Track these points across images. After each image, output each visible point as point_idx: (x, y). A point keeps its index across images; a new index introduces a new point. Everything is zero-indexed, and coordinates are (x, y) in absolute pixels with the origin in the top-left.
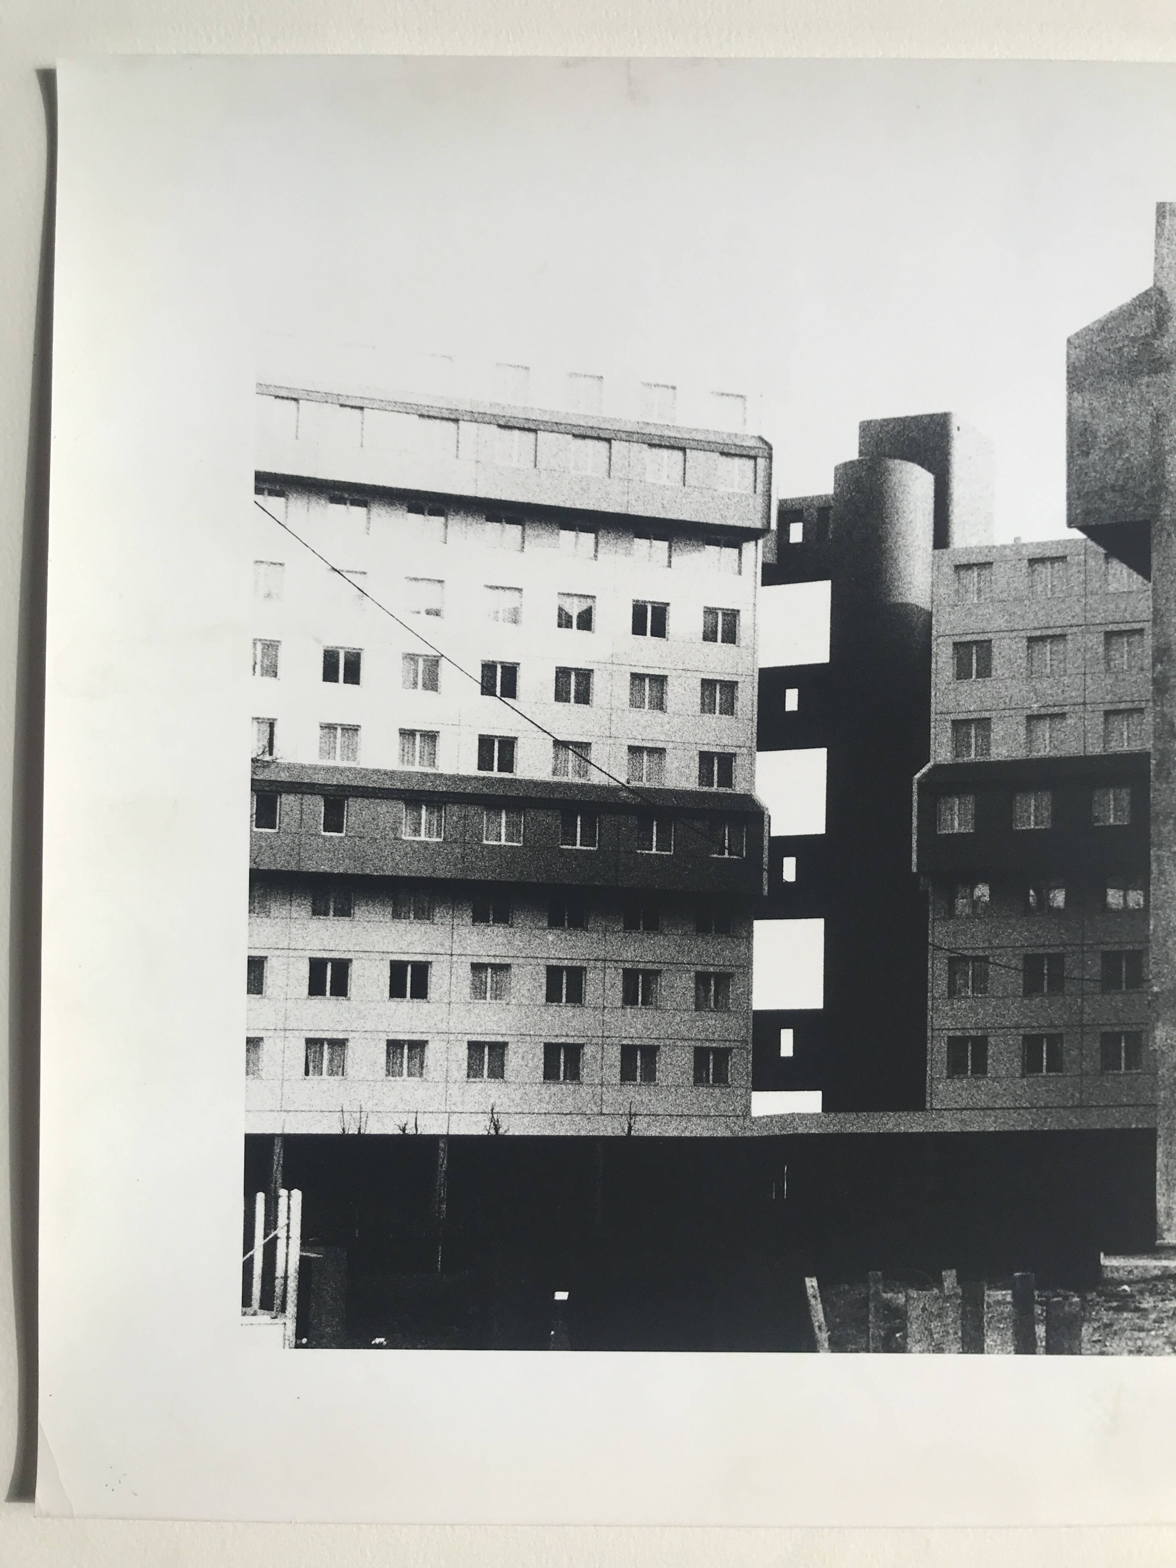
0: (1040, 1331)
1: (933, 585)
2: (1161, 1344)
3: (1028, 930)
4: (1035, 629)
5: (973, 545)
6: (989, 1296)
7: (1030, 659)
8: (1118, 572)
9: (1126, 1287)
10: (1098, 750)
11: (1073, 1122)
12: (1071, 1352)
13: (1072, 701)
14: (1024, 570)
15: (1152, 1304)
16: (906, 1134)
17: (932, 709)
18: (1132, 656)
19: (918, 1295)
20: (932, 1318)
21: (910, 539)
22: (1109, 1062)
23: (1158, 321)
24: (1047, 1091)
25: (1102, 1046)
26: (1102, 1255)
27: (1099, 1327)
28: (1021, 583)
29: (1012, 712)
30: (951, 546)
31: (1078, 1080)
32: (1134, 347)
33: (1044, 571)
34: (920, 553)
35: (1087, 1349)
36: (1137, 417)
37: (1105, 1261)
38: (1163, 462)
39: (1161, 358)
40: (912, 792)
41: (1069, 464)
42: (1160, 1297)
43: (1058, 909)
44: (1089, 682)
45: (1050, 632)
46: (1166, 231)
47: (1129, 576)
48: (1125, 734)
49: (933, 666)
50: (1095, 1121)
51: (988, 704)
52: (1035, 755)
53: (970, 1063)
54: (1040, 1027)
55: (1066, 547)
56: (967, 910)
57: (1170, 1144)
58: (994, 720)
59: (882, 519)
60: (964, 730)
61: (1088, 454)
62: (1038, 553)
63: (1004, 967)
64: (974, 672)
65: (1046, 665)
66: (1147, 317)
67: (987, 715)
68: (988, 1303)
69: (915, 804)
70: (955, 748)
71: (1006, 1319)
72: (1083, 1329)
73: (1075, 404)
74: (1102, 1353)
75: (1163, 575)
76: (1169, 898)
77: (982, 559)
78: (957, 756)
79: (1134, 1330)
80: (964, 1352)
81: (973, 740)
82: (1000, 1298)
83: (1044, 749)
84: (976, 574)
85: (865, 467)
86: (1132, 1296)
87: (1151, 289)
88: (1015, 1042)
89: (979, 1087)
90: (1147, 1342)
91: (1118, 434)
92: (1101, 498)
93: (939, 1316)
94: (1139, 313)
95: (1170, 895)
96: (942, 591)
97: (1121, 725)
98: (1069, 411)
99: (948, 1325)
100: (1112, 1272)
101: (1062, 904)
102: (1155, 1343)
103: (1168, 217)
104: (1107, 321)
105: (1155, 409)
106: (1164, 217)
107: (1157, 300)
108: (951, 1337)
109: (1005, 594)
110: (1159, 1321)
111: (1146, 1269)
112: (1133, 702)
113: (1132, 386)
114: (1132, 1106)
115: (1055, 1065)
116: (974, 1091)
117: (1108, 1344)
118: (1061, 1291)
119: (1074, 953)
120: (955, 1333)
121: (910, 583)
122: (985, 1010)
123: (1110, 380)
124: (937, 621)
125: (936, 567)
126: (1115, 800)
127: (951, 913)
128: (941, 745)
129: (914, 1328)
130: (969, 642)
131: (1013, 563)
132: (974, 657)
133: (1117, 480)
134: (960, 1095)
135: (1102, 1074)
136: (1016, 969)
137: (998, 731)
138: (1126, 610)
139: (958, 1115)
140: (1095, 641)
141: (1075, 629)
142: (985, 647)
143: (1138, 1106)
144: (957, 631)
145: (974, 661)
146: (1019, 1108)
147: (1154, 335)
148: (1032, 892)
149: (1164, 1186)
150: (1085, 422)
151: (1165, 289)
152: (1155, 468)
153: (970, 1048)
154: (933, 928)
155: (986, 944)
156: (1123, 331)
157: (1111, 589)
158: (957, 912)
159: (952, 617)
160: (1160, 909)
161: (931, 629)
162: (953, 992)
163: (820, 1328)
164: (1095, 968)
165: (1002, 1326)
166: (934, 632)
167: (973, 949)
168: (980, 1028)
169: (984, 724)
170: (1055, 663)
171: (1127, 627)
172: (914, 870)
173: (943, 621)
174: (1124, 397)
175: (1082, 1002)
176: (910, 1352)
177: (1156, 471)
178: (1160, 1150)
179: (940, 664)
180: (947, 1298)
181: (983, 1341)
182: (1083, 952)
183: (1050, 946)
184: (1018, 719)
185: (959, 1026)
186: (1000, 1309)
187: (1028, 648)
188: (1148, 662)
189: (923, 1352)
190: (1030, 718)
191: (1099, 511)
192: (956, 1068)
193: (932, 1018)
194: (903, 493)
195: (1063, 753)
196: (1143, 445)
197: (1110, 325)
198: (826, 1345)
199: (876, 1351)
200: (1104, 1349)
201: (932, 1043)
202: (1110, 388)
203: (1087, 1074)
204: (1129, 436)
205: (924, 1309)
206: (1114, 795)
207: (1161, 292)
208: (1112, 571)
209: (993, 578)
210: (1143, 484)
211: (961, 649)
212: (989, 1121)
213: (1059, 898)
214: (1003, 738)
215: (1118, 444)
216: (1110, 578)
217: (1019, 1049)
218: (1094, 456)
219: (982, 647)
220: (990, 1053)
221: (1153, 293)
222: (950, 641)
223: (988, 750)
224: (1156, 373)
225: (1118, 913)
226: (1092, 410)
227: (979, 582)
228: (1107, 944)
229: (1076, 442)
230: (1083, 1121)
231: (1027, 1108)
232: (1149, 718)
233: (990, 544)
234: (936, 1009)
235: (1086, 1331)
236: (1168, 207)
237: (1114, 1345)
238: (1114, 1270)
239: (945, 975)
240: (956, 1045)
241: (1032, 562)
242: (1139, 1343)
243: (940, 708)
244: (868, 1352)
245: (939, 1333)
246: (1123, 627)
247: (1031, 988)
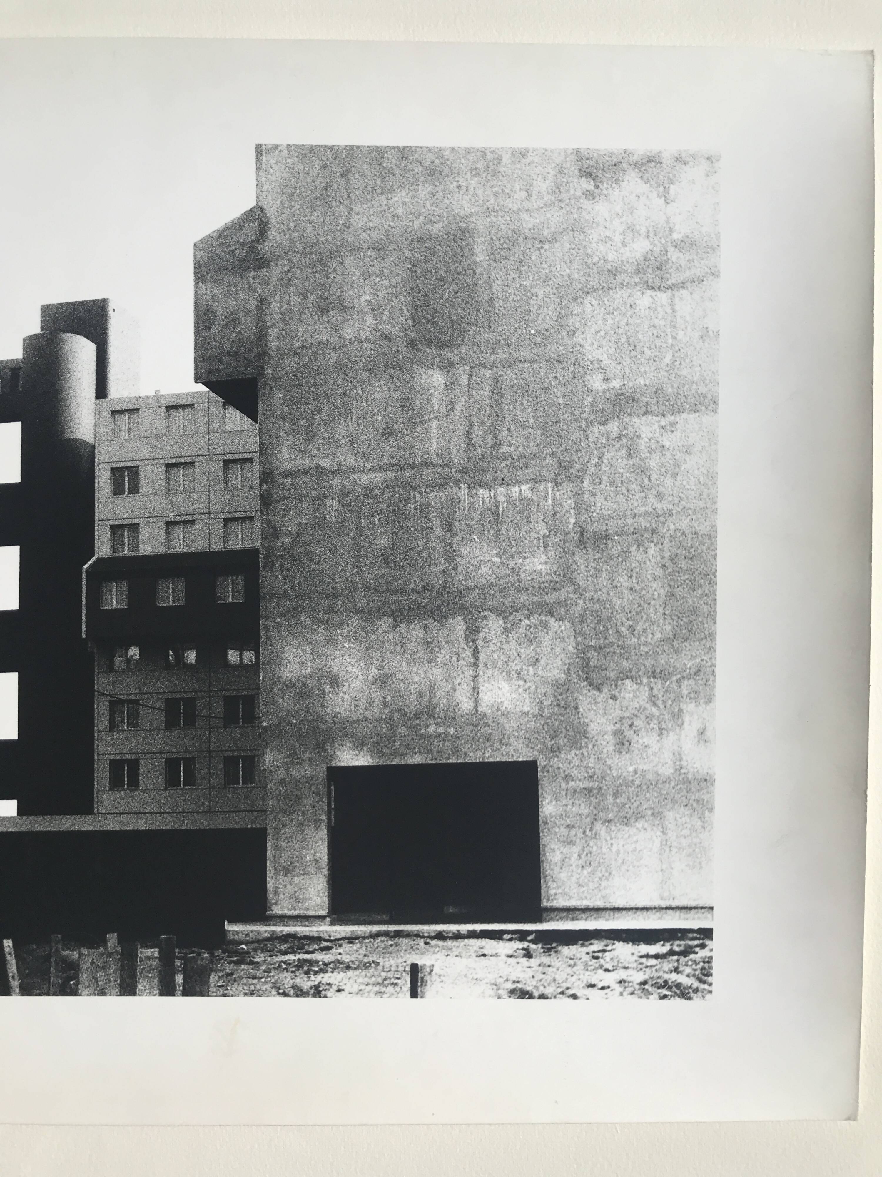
0: (179, 979)
1: (95, 426)
2: (268, 988)
3: (169, 681)
4: (171, 458)
5: (125, 397)
6: (141, 953)
7: (168, 480)
8: (233, 416)
9: (244, 946)
10: (219, 547)
11: (204, 823)
12: (202, 994)
13: (200, 511)
14: (163, 414)
15: (263, 959)
16: (80, 832)
17: (96, 517)
18: (244, 478)
19: (88, 952)
20: (98, 969)
21: (78, 391)
22: (231, 779)
23: (260, 231)
24: (184, 800)
25: (224, 767)
26: (226, 923)
27: (223, 976)
28: (160, 424)
29: (155, 519)
30: (109, 397)
31: (207, 792)
32: (243, 249)
33: (178, 415)
34: (86, 401)
35: (213, 992)
36: (246, 301)
37: (228, 927)
38: (267, 334)
39: (263, 257)
40: (82, 579)
41: (196, 336)
42: (269, 954)
43: (191, 664)
44: (212, 497)
45: (182, 460)
46: (264, 166)
47: (241, 419)
48: (240, 536)
49: (96, 485)
50: (220, 823)
51: (137, 513)
52: (172, 550)
53: (126, 779)
54: (178, 752)
55: (194, 398)
56: (123, 666)
57: (277, 840)
58: (141, 525)
59: (59, 377)
60: (120, 532)
61: (210, 328)
62: (173, 402)
63: (151, 708)
64: (126, 490)
65: (180, 485)
66: (251, 229)
67: (136, 521)
68: (141, 958)
69: (84, 587)
70: (113, 546)
71: (154, 969)
72: (211, 977)
73: (200, 292)
74: (224, 995)
75: (267, 418)
76: (274, 656)
77: (131, 406)
78: (114, 552)
79: (249, 978)
80: (121, 995)
81: (126, 540)
82: (150, 954)
83: (179, 546)
84: (127, 417)
85: (45, 339)
86: (248, 953)
87: (254, 207)
88: (159, 763)
89: (132, 797)
90: (258, 987)
91: (232, 313)
92: (220, 361)
93: (104, 968)
94: (247, 225)
95: (275, 654)
96: (102, 430)
97: (237, 529)
98: (196, 297)
99: (110, 974)
100: (233, 935)
101: (193, 661)
102: (264, 988)
103: (264, 154)
104: (223, 231)
105: (259, 295)
106: (262, 155)
107: (259, 215)
108: (112, 984)
109: (149, 432)
110: (268, 971)
111: (259, 933)
112: (245, 512)
113: (242, 278)
114: (248, 811)
115: (190, 781)
116: (130, 800)
117: (229, 988)
118: (196, 950)
119: (203, 697)
120: (115, 981)
121: (79, 424)
122: (137, 740)
123: (226, 274)
124: (99, 452)
125: (98, 412)
126: (232, 584)
127: (111, 668)
128: (102, 543)
129: (84, 977)
130: (123, 467)
131: (154, 409)
132: (126, 479)
133: (231, 348)
134: (119, 803)
135: (225, 788)
136: (159, 709)
137: (144, 533)
138: (239, 444)
139: (118, 818)
140: (217, 467)
141: (201, 458)
142: (134, 471)
143: (252, 811)
144: (114, 459)
145: (126, 481)
146: (163, 813)
147: (258, 241)
148: (171, 652)
149: (273, 871)
150: (207, 305)
151: (265, 207)
152: (260, 339)
153: (126, 768)
154: (98, 679)
155: (137, 691)
156: (235, 238)
157: (228, 428)
158: (116, 667)
159: (110, 449)
160: (267, 664)
161: (94, 458)
162: (113, 726)
163: (13, 977)
164: (219, 709)
165: (150, 975)
166: (97, 460)
167: (128, 694)
168: (134, 753)
169: (134, 528)
170: (187, 483)
171: (240, 457)
172: (84, 636)
173: (103, 452)
174: (236, 286)
175: (210, 734)
176: (80, 995)
177: (261, 341)
178: (269, 844)
179: (101, 484)
180: (110, 955)
181: (136, 987)
182: (210, 697)
183: (185, 692)
184: (160, 524)
185: (118, 751)
186: (149, 962)
187: (166, 471)
188: (256, 482)
189: (90, 995)
190: (168, 524)
191: (218, 370)
192: (116, 783)
193: (98, 746)
194: (73, 358)
195: (193, 550)
196: (251, 322)
197: (225, 234)
198: (17, 990)
199: (55, 994)
200: (226, 992)
201: (98, 764)
202: (226, 279)
203: (214, 787)
204: (241, 315)
205: (92, 963)
206: (232, 580)
207: (262, 209)
208: (228, 415)
209: (140, 420)
210: (251, 350)
211: (117, 472)
212: (141, 822)
213: (191, 657)
214: (148, 538)
215: (232, 321)
216: (227, 420)
217: (162, 768)
218: (215, 330)
219: (132, 471)
220: (141, 771)
221: (256, 210)
222: (108, 467)
223: (137, 547)
224: (260, 268)
225: (236, 667)
226: (213, 296)
227: (129, 423)
228: (228, 690)
229: (201, 319)
230: (211, 823)
231: (168, 813)
232: (258, 524)
233: (137, 396)
234: (100, 739)
235: (213, 979)
236: (264, 147)
237: (234, 989)
238: (235, 933)
239: (107, 714)
240: (116, 766)
241: (169, 408)
242: (252, 987)
243: (102, 516)
244: (49, 995)
245: (103, 980)
246: (237, 456)
247: (171, 724)
